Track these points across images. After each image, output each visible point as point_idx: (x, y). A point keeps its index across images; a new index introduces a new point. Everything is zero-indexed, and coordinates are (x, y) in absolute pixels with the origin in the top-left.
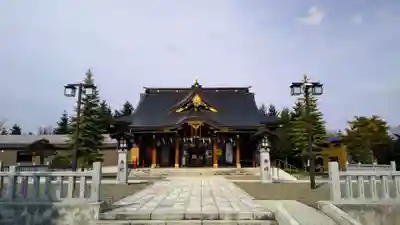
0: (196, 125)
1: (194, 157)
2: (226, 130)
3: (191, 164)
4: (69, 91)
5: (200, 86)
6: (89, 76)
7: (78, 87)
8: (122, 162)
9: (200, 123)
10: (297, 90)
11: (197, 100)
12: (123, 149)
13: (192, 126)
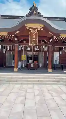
1: (30, 61)
13: (30, 31)
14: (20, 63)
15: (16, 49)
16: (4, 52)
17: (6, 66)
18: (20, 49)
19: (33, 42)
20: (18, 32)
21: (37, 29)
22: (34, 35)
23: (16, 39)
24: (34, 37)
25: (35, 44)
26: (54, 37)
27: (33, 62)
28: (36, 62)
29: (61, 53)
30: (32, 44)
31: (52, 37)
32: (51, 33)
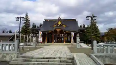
0: (59, 30)
1: (59, 40)
2: (68, 32)
3: (57, 42)
4: (17, 19)
5: (61, 19)
6: (27, 15)
7: (20, 18)
8: (34, 41)
9: (60, 30)
10: (88, 18)
11: (60, 23)
12: (34, 37)
14: (55, 40)
15: (53, 35)
28: (61, 40)
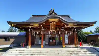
1: (51, 41)
9: (57, 20)
13: (51, 23)
16: (35, 35)
17: (35, 44)
18: (44, 33)
19: (53, 29)
20: (44, 24)
21: (55, 21)
22: (53, 25)
23: (42, 28)
24: (53, 26)
25: (54, 30)
26: (66, 26)
27: (53, 41)
29: (69, 35)
30: (52, 30)
31: (64, 26)
32: (63, 24)
